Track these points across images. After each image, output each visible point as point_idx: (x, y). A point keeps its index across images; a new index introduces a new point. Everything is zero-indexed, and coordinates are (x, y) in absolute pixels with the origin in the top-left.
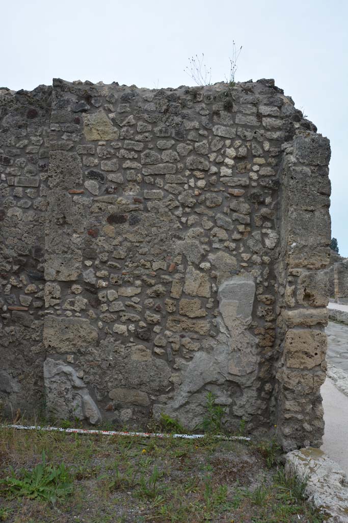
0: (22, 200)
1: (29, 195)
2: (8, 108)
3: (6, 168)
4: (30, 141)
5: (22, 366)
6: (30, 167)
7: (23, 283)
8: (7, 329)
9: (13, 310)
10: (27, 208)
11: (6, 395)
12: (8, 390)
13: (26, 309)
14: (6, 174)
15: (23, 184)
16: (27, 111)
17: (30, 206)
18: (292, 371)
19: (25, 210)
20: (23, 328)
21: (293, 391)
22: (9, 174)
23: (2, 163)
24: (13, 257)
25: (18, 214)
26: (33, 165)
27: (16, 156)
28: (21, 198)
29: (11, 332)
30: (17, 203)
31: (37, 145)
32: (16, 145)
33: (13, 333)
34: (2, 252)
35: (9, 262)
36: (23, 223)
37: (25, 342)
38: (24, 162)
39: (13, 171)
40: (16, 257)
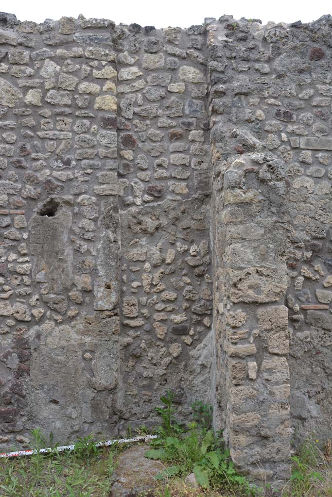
0: (311, 168)
1: (321, 160)
2: (281, 46)
3: (286, 126)
4: (317, 90)
5: (321, 381)
6: (318, 124)
7: (319, 274)
8: (299, 334)
9: (307, 310)
10: (319, 178)
11: (299, 421)
12: (305, 414)
13: (326, 307)
14: (287, 133)
15: (313, 146)
16: (310, 50)
17: (323, 175)
19: (317, 179)
20: (323, 331)
22: (293, 133)
23: (282, 119)
24: (304, 241)
25: (308, 185)
26: (323, 122)
27: (300, 109)
28: (309, 164)
29: (306, 338)
30: (305, 171)
31: (327, 96)
32: (297, 95)
33: (309, 339)
34: (289, 234)
35: (299, 248)
36: (316, 197)
37: (325, 350)
38: (311, 117)
39: (298, 129)
40: (308, 241)
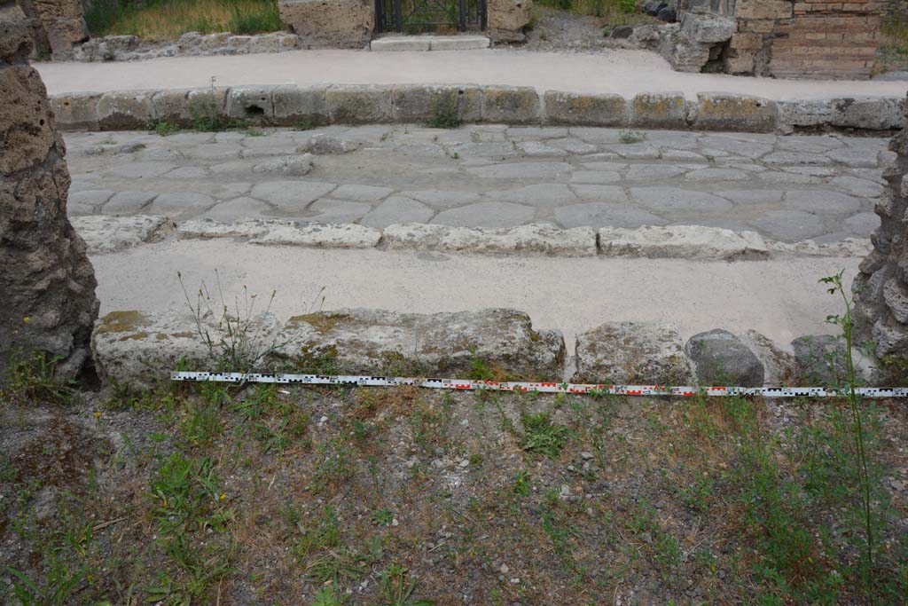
18: (20, 180)
21: (33, 226)
